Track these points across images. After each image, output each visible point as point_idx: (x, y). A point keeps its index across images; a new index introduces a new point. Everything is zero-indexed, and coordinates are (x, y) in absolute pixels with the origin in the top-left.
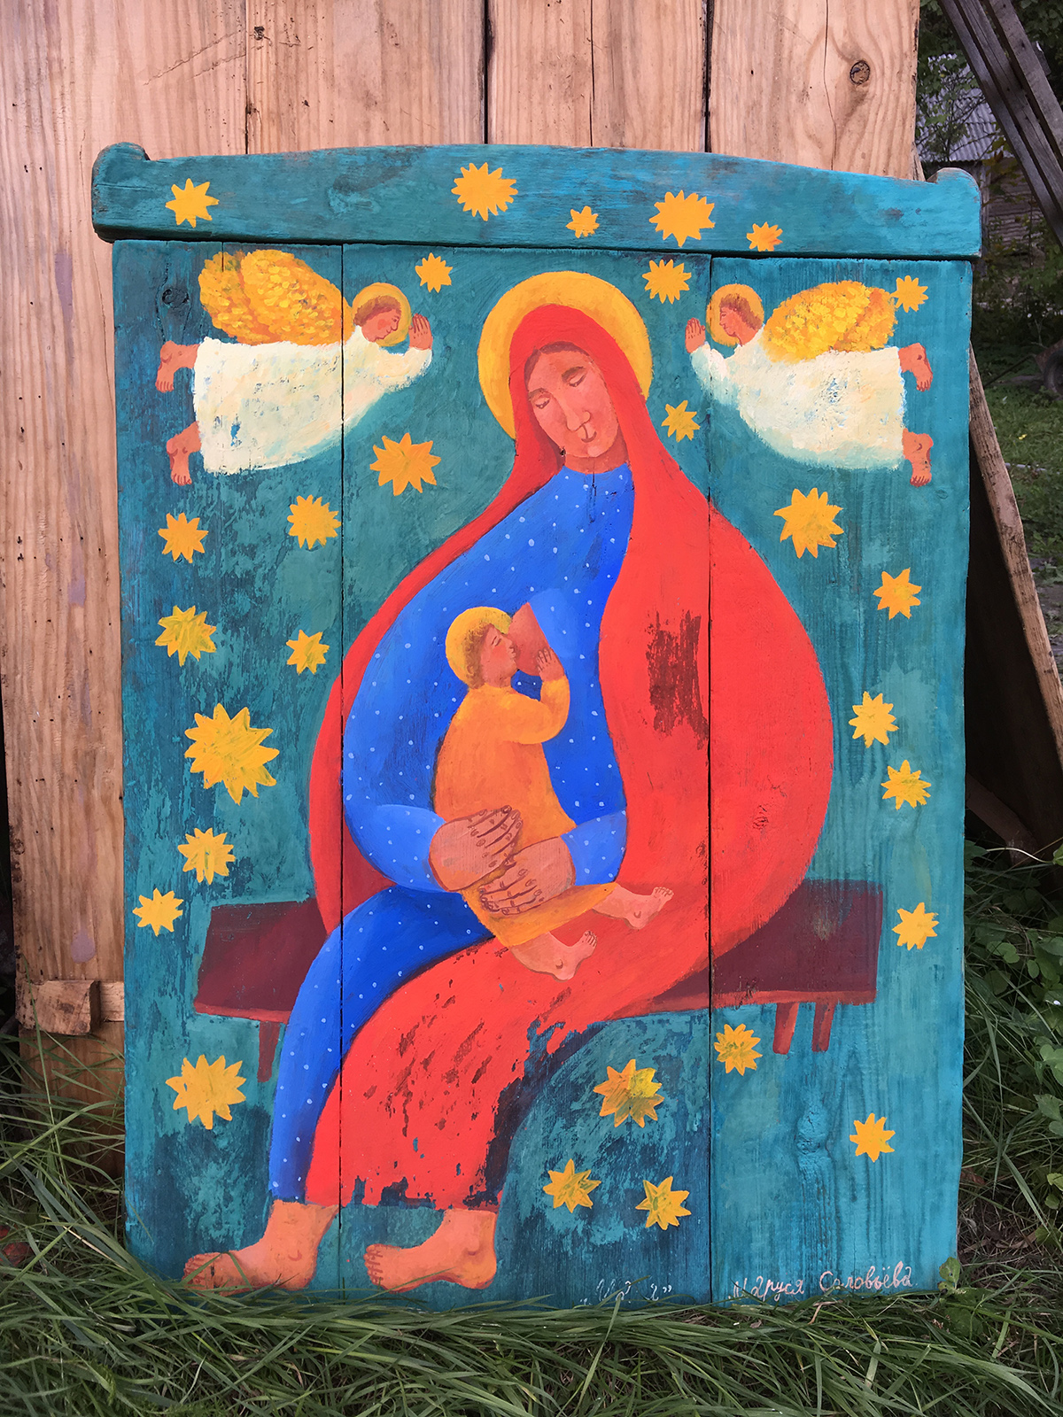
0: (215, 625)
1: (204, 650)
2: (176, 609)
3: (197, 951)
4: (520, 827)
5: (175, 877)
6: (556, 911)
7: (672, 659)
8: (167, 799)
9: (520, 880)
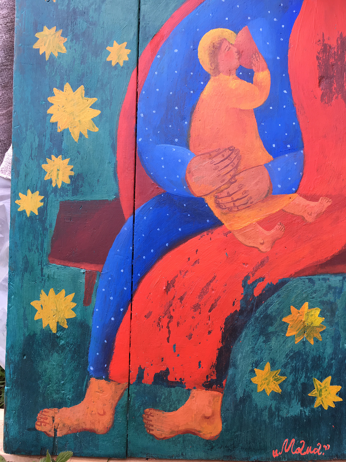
0: (66, 37)
1: (60, 51)
2: (45, 28)
3: (51, 226)
4: (240, 159)
5: (40, 182)
6: (260, 210)
7: (332, 61)
8: (36, 137)
9: (239, 190)
